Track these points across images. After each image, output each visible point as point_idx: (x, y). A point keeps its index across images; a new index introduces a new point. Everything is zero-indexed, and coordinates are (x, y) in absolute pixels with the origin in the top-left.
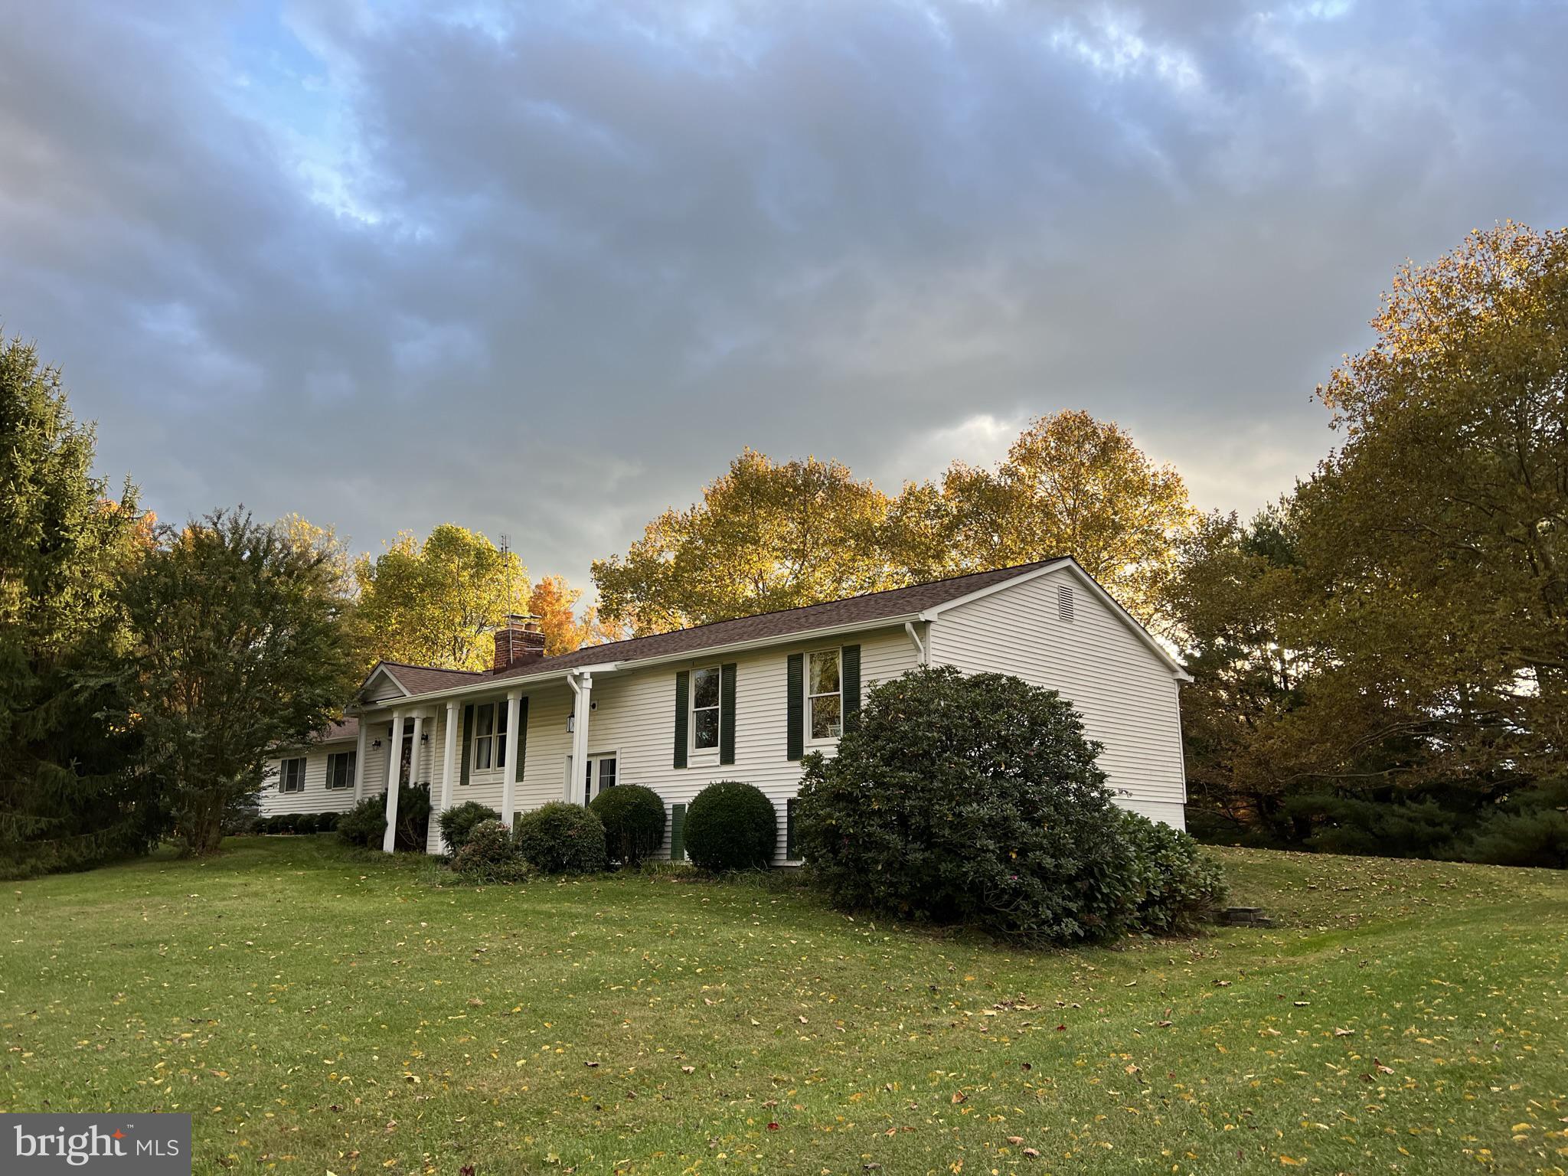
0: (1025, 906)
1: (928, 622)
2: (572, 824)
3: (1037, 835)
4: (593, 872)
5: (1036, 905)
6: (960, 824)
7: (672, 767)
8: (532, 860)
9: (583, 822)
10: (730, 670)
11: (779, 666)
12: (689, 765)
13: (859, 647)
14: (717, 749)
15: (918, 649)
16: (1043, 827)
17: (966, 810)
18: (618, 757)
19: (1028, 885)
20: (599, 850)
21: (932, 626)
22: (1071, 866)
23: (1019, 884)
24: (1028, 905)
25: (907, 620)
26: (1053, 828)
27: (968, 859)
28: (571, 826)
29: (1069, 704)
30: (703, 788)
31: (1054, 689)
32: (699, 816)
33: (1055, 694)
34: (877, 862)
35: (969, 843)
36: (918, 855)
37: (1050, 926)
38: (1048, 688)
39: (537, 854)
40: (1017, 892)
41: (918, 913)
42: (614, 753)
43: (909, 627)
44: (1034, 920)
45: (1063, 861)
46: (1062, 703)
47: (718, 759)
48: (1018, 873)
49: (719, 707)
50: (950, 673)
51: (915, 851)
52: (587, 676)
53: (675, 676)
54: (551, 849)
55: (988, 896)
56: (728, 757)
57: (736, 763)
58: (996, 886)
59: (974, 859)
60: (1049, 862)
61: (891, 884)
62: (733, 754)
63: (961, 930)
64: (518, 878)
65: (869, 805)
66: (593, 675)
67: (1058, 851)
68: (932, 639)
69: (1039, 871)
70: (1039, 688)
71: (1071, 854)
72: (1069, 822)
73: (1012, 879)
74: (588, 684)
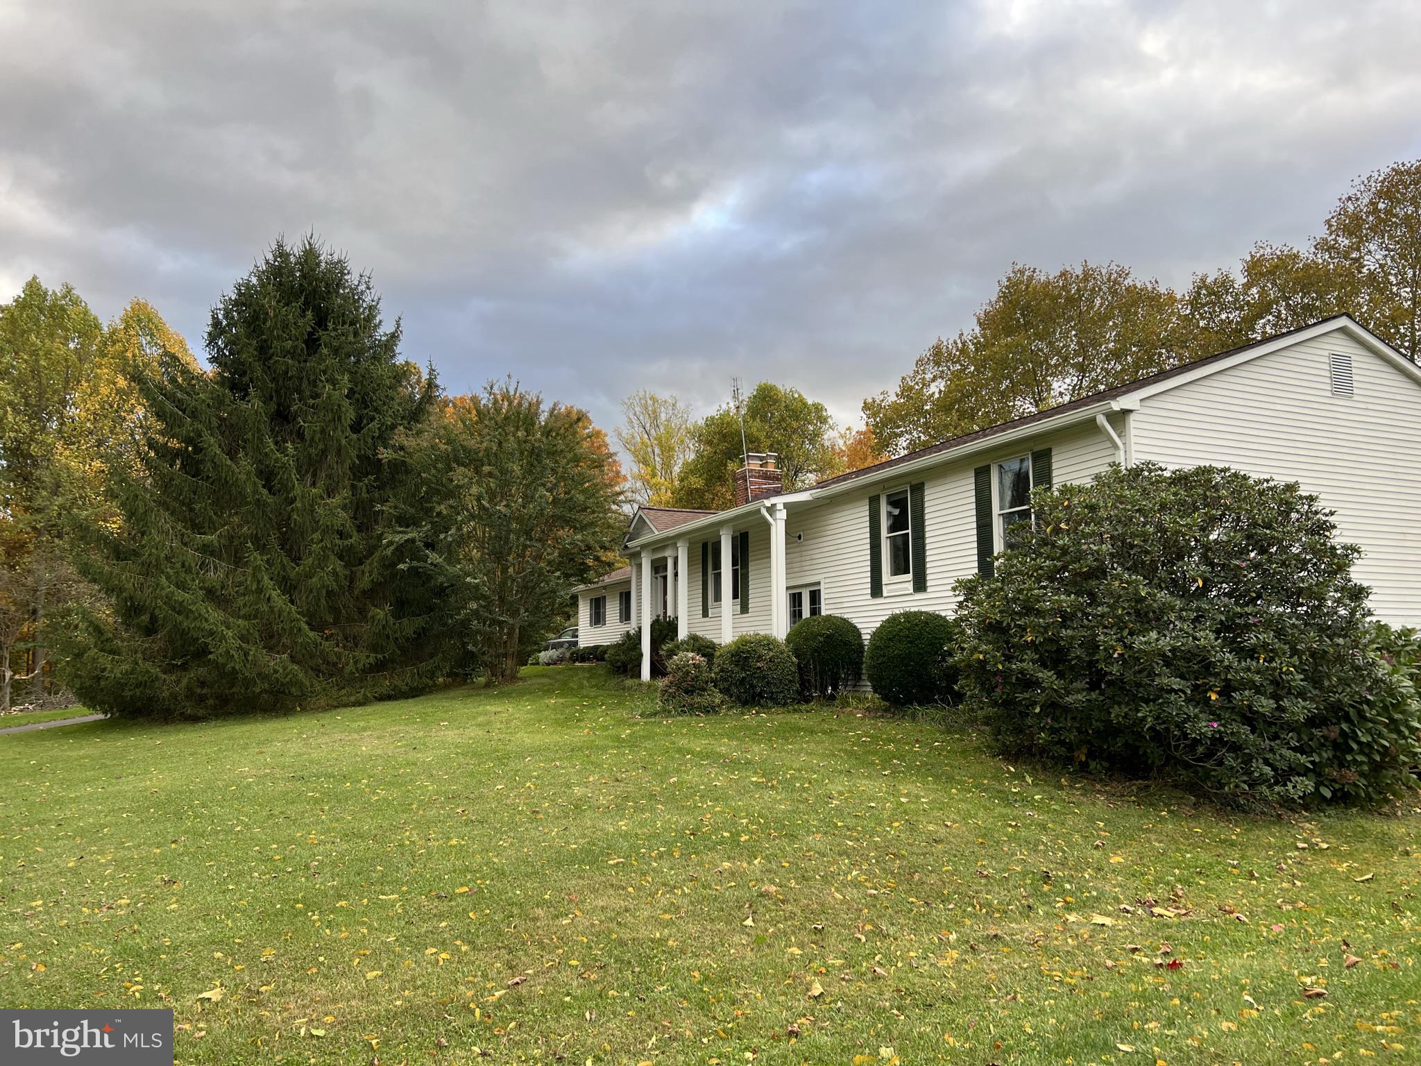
0: (1230, 760)
1: (1126, 412)
2: (760, 657)
3: (1249, 669)
4: (784, 705)
5: (1248, 760)
6: (1131, 658)
7: (869, 597)
8: (726, 691)
9: (771, 654)
10: (918, 489)
11: (964, 482)
12: (885, 594)
13: (1050, 450)
14: (910, 576)
15: (1116, 446)
16: (1258, 659)
17: (1139, 642)
18: (822, 587)
19: (1232, 733)
20: (790, 681)
21: (1132, 417)
22: (1299, 709)
23: (1219, 731)
24: (1235, 759)
25: (1097, 412)
26: (1271, 660)
27: (1147, 702)
28: (760, 658)
29: (1311, 499)
30: (884, 618)
31: (1292, 480)
32: (878, 648)
33: (1291, 488)
34: (1034, 704)
35: (1146, 681)
36: (1080, 697)
37: (1270, 787)
38: (1281, 479)
39: (730, 685)
40: (1218, 741)
41: (1093, 765)
42: (819, 583)
43: (1101, 420)
44: (1245, 778)
45: (1285, 703)
46: (1301, 498)
47: (910, 586)
48: (1219, 718)
49: (909, 531)
50: (1150, 471)
51: (1078, 692)
52: (780, 506)
53: (867, 501)
54: (742, 681)
55: (1177, 747)
56: (920, 585)
57: (929, 590)
58: (1185, 735)
59: (1154, 701)
60: (1265, 705)
61: (1053, 731)
62: (925, 581)
63: (1147, 787)
64: (710, 710)
65: (1022, 636)
66: (786, 505)
67: (1279, 688)
68: (1133, 432)
69: (1250, 718)
70: (1267, 481)
71: (1302, 694)
72: (1294, 652)
73: (1207, 727)
74: (782, 515)
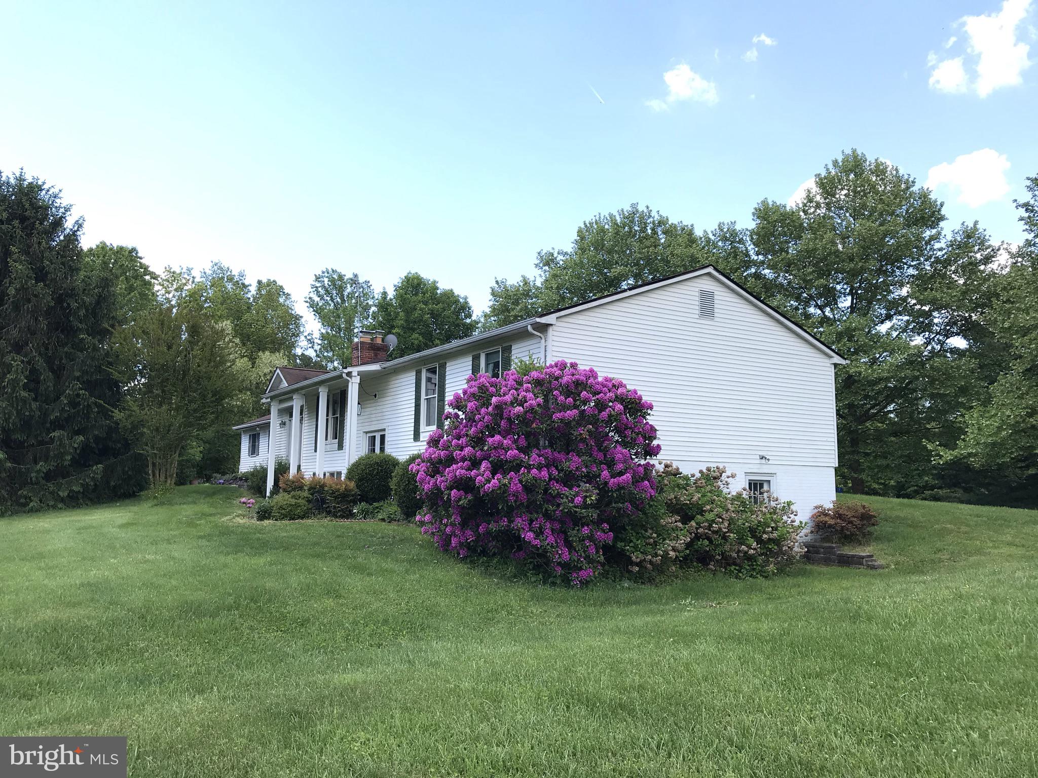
1: (548, 325)
7: (412, 440)
10: (443, 367)
11: (467, 363)
12: (421, 439)
13: (510, 345)
14: (435, 427)
18: (386, 433)
21: (551, 329)
25: (529, 324)
42: (384, 430)
43: (530, 329)
49: (437, 395)
52: (355, 374)
53: (415, 373)
66: (360, 373)
68: (553, 338)
74: (357, 380)
